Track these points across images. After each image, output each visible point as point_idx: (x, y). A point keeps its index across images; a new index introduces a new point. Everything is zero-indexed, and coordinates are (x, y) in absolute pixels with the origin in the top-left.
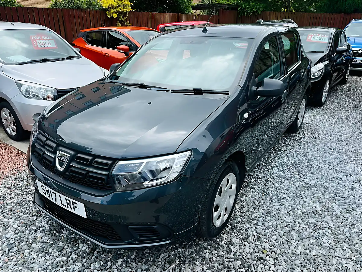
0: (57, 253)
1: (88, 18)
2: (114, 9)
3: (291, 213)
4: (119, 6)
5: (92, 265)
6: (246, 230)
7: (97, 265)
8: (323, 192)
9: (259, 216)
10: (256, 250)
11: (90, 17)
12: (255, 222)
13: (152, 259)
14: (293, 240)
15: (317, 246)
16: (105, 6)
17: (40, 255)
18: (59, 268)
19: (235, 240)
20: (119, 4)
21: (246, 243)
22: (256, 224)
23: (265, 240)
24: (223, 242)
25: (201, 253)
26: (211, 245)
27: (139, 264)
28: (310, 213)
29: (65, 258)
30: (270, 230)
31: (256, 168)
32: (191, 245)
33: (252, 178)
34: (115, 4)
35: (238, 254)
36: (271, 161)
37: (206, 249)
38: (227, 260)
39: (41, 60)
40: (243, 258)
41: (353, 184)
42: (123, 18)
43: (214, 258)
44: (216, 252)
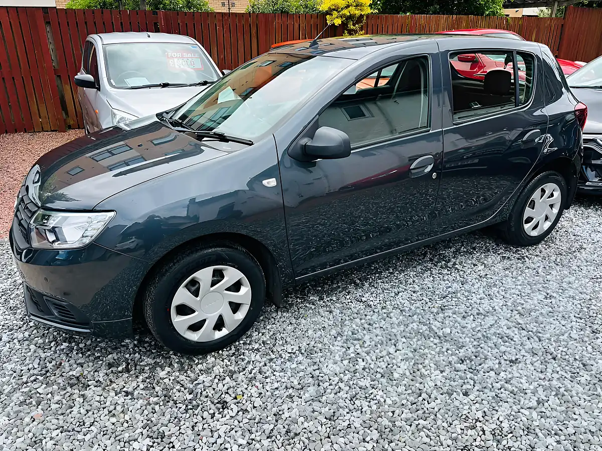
0: (20, 316)
1: (297, 26)
2: (339, 12)
3: (346, 362)
4: (348, 7)
5: (37, 339)
6: (249, 362)
7: (41, 341)
8: (444, 350)
9: (290, 351)
10: (230, 391)
11: (299, 25)
12: (273, 356)
13: (99, 355)
14: (301, 398)
15: (326, 418)
16: (324, 7)
17: (7, 313)
18: (7, 330)
19: (217, 370)
20: (349, 2)
21: (227, 378)
22: (271, 360)
23: (257, 384)
24: (200, 366)
25: (158, 369)
26: (182, 364)
27: (80, 355)
28: (377, 372)
29: (22, 323)
30: (282, 374)
31: (373, 286)
32: (159, 356)
33: (348, 297)
34: (342, 4)
35: (201, 386)
36: (414, 282)
37: (171, 365)
38: (178, 387)
39: (160, 84)
40: (201, 394)
41: (526, 354)
42: (354, 25)
43: (166, 381)
44: (177, 374)
